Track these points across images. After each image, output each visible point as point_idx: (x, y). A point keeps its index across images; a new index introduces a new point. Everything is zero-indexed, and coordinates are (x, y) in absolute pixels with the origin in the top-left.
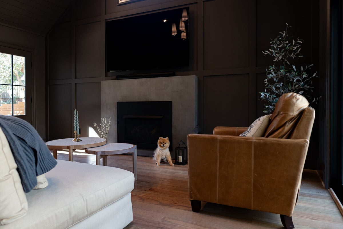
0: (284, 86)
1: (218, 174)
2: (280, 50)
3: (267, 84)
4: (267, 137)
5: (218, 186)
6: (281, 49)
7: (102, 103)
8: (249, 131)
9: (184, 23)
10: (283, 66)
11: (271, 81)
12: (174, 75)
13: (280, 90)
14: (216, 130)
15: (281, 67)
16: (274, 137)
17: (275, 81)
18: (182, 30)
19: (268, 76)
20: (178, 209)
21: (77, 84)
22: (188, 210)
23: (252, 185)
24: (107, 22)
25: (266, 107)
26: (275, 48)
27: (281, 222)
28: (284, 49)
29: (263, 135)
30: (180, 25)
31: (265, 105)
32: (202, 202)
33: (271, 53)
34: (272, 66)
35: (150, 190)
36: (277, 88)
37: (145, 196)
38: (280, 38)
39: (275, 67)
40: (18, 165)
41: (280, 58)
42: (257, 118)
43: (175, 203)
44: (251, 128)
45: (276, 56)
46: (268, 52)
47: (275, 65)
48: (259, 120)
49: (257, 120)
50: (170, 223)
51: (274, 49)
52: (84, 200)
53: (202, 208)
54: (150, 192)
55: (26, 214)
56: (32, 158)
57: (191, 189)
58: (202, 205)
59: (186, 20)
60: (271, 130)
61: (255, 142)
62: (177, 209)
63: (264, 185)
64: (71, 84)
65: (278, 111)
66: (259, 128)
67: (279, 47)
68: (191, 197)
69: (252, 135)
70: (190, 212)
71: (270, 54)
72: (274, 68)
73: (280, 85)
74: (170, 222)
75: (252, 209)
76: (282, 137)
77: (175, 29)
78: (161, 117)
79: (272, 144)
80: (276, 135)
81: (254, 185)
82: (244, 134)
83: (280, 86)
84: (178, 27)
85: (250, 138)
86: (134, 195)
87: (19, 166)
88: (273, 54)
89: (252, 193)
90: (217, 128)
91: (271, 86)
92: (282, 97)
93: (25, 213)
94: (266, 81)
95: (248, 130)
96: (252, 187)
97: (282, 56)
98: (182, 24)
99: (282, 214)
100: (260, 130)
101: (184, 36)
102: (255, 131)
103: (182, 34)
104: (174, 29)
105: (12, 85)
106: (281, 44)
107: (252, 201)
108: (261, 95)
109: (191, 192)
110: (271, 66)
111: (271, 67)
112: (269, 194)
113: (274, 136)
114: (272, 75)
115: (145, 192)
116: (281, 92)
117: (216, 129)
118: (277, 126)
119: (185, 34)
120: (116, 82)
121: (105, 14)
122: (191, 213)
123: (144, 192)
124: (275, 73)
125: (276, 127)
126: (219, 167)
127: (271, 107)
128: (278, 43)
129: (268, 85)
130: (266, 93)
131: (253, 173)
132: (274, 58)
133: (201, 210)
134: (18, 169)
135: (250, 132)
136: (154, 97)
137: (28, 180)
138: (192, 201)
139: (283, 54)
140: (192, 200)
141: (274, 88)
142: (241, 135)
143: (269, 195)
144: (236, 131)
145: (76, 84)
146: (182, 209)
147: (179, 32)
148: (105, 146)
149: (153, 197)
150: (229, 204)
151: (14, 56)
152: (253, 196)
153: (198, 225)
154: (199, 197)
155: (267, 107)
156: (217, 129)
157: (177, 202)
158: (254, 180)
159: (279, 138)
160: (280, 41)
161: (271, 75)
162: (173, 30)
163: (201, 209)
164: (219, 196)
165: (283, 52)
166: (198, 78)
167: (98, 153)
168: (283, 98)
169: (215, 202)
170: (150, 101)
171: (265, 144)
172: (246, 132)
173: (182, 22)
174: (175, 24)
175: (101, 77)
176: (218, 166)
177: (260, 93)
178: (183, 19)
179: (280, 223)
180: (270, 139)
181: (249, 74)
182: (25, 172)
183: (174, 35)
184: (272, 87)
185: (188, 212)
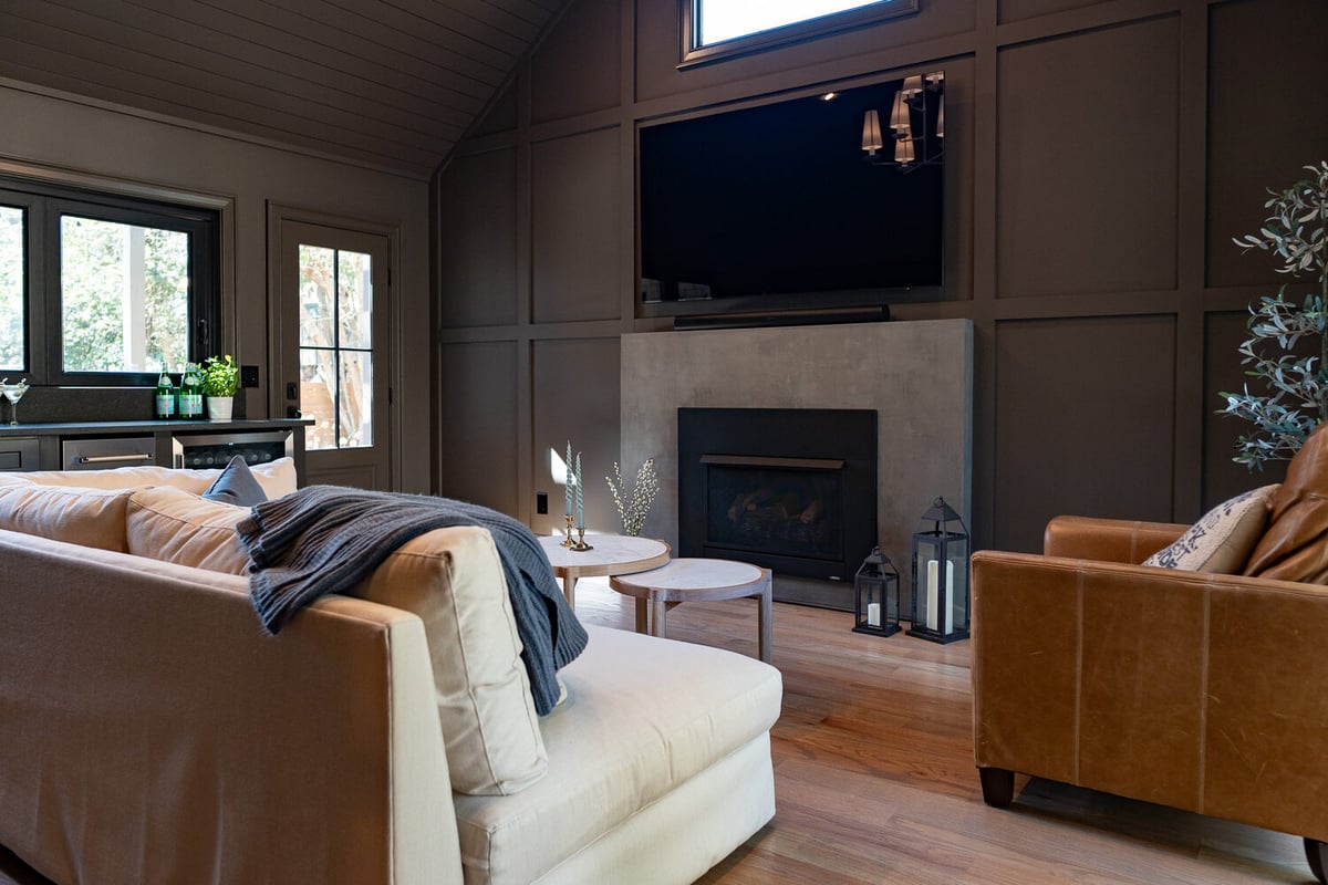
0: (1320, 372)
1: (1078, 686)
2: (1306, 236)
3: (1249, 356)
4: (1256, 574)
5: (1077, 728)
6: (1309, 227)
7: (625, 411)
8: (1190, 549)
9: (907, 105)
10: (1317, 299)
11: (1269, 347)
12: (885, 317)
13: (1305, 382)
14: (1056, 528)
15: (1309, 299)
16: (1284, 577)
17: (1284, 347)
18: (899, 132)
19: (1255, 329)
20: (936, 792)
21: (536, 343)
22: (970, 800)
23: (1203, 732)
24: (642, 130)
25: (1245, 445)
26: (1287, 225)
27: (1307, 863)
28: (1321, 230)
29: (1239, 569)
30: (895, 112)
31: (1241, 437)
32: (1016, 774)
33: (1269, 244)
34: (1275, 297)
35: (826, 721)
36: (1292, 377)
37: (813, 741)
38: (1307, 192)
39: (1285, 301)
40: (524, 645)
41: (1306, 260)
42: (1219, 503)
43: (922, 774)
44: (1195, 538)
45: (1290, 252)
46: (1258, 242)
47: (1285, 293)
48: (1227, 514)
49: (1221, 509)
50: (918, 836)
51: (1283, 232)
52: (664, 743)
53: (1015, 795)
54: (825, 730)
55: (546, 773)
56: (545, 625)
57: (982, 730)
58: (1015, 788)
59: (917, 95)
60: (1273, 551)
61: (1214, 592)
62: (929, 791)
63: (1244, 736)
64: (516, 341)
65: (1300, 486)
66: (1228, 539)
67: (1301, 220)
68: (981, 757)
69: (1201, 562)
70: (975, 805)
71: (1266, 248)
72: (1280, 301)
73: (1304, 368)
74: (918, 832)
75: (1201, 810)
76: (1312, 578)
77: (877, 132)
78: (838, 465)
79: (1278, 600)
80: (1291, 569)
81: (1209, 731)
82: (1170, 554)
83: (1302, 371)
84: (885, 121)
85: (1191, 575)
86: (779, 737)
87: (527, 644)
88: (1276, 247)
89: (1202, 760)
90: (1060, 522)
91: (1265, 368)
92: (1316, 442)
93: (545, 769)
94: (1246, 348)
95: (1186, 543)
96: (1202, 740)
97: (1313, 254)
98: (901, 110)
99: (1310, 836)
100: (1231, 547)
101: (905, 151)
102: (1214, 548)
103: (900, 145)
104: (872, 130)
105: (337, 349)
106: (1310, 211)
107: (1202, 787)
108: (1228, 404)
109: (981, 739)
110: (1268, 296)
111: (1268, 300)
112: (1264, 765)
113: (1285, 572)
114: (1275, 328)
115: (811, 728)
116: (1309, 388)
117: (1057, 524)
118: (1296, 537)
119: (910, 145)
120: (676, 338)
121: (635, 102)
122: (982, 810)
123: (806, 727)
124: (1284, 318)
125: (1292, 543)
126: (1085, 667)
127: (1265, 445)
128: (1300, 204)
129: (1255, 361)
130: (1248, 399)
131: (1205, 694)
132: (1281, 261)
133: (1013, 801)
134: (524, 655)
135: (1193, 553)
136: (809, 395)
137: (546, 682)
138: (983, 771)
139: (1318, 247)
140: (985, 766)
141: (1279, 374)
142: (1156, 556)
143: (1262, 769)
144: (1134, 535)
145: (532, 341)
146: (948, 794)
147: (889, 137)
148: (666, 570)
149: (840, 747)
150: (1116, 790)
151: (340, 252)
152: (1206, 769)
153: (1013, 850)
154: (1009, 761)
155: (1249, 445)
156: (1061, 525)
157: (926, 770)
158: (1209, 716)
159: (1300, 581)
160: (1306, 199)
161: (1267, 328)
162: (867, 133)
163: (1012, 797)
164: (1080, 761)
165: (1318, 240)
166: (975, 327)
167: (659, 595)
168: (1321, 443)
169: (1065, 777)
170: (796, 407)
171: (1252, 599)
172: (1177, 548)
173: (902, 102)
174: (875, 113)
175: (619, 319)
176: (1079, 662)
177: (1223, 394)
178: (906, 92)
179: (1304, 869)
180: (1267, 581)
181: (1176, 314)
182: (541, 662)
183: (872, 153)
184: (1271, 369)
185: (968, 803)
